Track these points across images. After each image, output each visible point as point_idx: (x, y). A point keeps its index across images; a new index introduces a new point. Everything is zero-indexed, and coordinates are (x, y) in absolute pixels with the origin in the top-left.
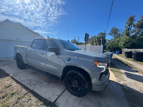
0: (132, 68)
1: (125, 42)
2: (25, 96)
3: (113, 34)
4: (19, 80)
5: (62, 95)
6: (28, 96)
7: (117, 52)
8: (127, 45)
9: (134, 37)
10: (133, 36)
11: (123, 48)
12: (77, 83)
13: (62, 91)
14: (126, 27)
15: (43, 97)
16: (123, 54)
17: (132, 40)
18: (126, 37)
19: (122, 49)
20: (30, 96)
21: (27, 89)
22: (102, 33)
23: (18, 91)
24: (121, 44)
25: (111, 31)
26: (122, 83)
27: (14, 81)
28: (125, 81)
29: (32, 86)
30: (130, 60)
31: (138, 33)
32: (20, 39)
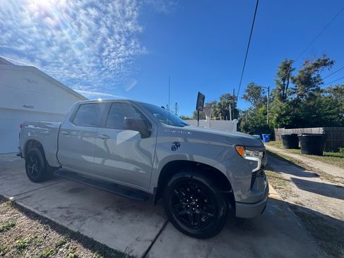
0: (305, 169)
1: (280, 114)
2: (61, 250)
3: (251, 99)
4: (37, 208)
5: (159, 238)
6: (67, 248)
7: (265, 136)
8: (285, 121)
9: (295, 103)
10: (294, 101)
11: (277, 127)
12: (197, 203)
13: (158, 230)
14: (278, 83)
15: (110, 249)
16: (279, 141)
17: (293, 110)
18: (280, 103)
19: (275, 129)
20: (74, 249)
21: (61, 230)
22: (229, 95)
23: (36, 237)
24: (271, 119)
25: (248, 91)
26: (291, 200)
27: (21, 214)
28: (297, 196)
29: (76, 223)
30: (296, 153)
31: (302, 96)
32: (32, 107)
